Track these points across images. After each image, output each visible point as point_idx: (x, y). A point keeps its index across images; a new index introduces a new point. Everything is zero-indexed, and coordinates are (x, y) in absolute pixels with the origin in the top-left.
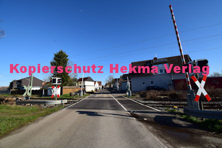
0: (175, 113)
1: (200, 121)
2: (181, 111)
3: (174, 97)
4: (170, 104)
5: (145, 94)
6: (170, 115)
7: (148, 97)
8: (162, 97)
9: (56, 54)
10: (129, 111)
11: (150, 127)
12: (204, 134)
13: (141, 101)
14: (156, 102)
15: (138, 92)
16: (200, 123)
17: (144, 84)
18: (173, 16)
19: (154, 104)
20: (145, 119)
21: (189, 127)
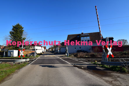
0: (96, 64)
1: (109, 67)
2: (99, 63)
3: (93, 56)
4: (92, 60)
5: (77, 54)
6: (94, 65)
7: (79, 56)
8: (87, 56)
9: (14, 26)
10: (72, 64)
11: (87, 71)
12: (111, 72)
13: (76, 59)
14: (85, 59)
15: (73, 54)
16: (109, 68)
17: (75, 48)
18: (97, 12)
19: (83, 60)
20: (82, 68)
21: (104, 70)
